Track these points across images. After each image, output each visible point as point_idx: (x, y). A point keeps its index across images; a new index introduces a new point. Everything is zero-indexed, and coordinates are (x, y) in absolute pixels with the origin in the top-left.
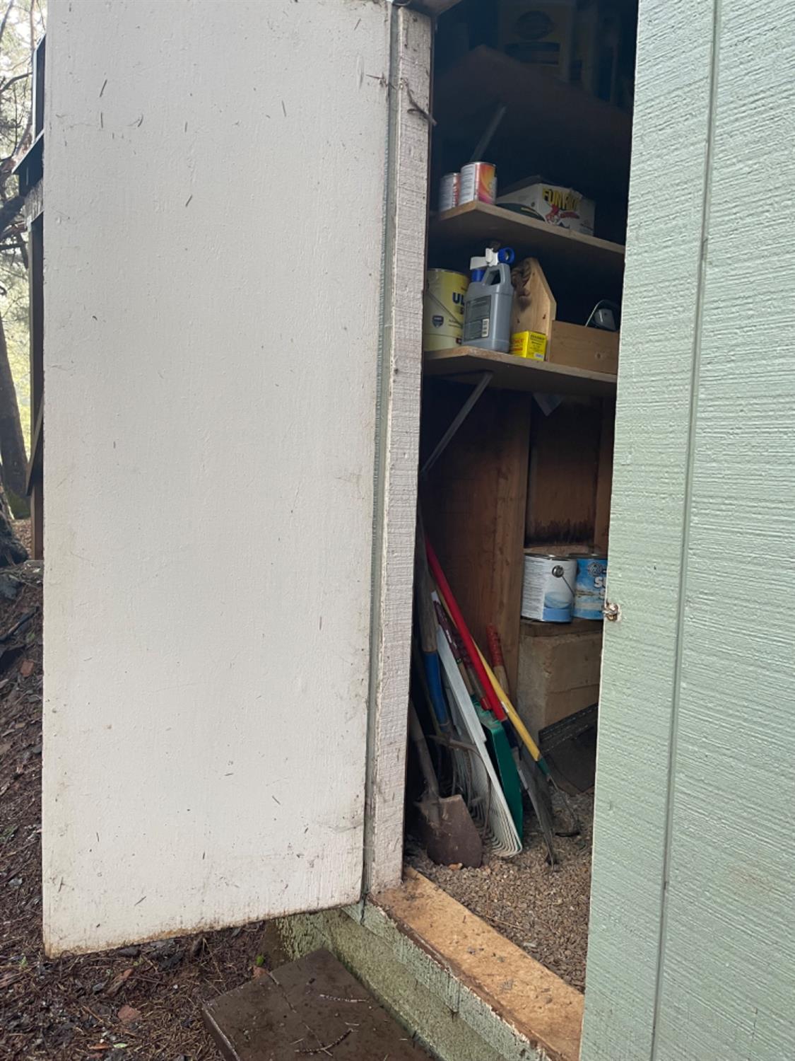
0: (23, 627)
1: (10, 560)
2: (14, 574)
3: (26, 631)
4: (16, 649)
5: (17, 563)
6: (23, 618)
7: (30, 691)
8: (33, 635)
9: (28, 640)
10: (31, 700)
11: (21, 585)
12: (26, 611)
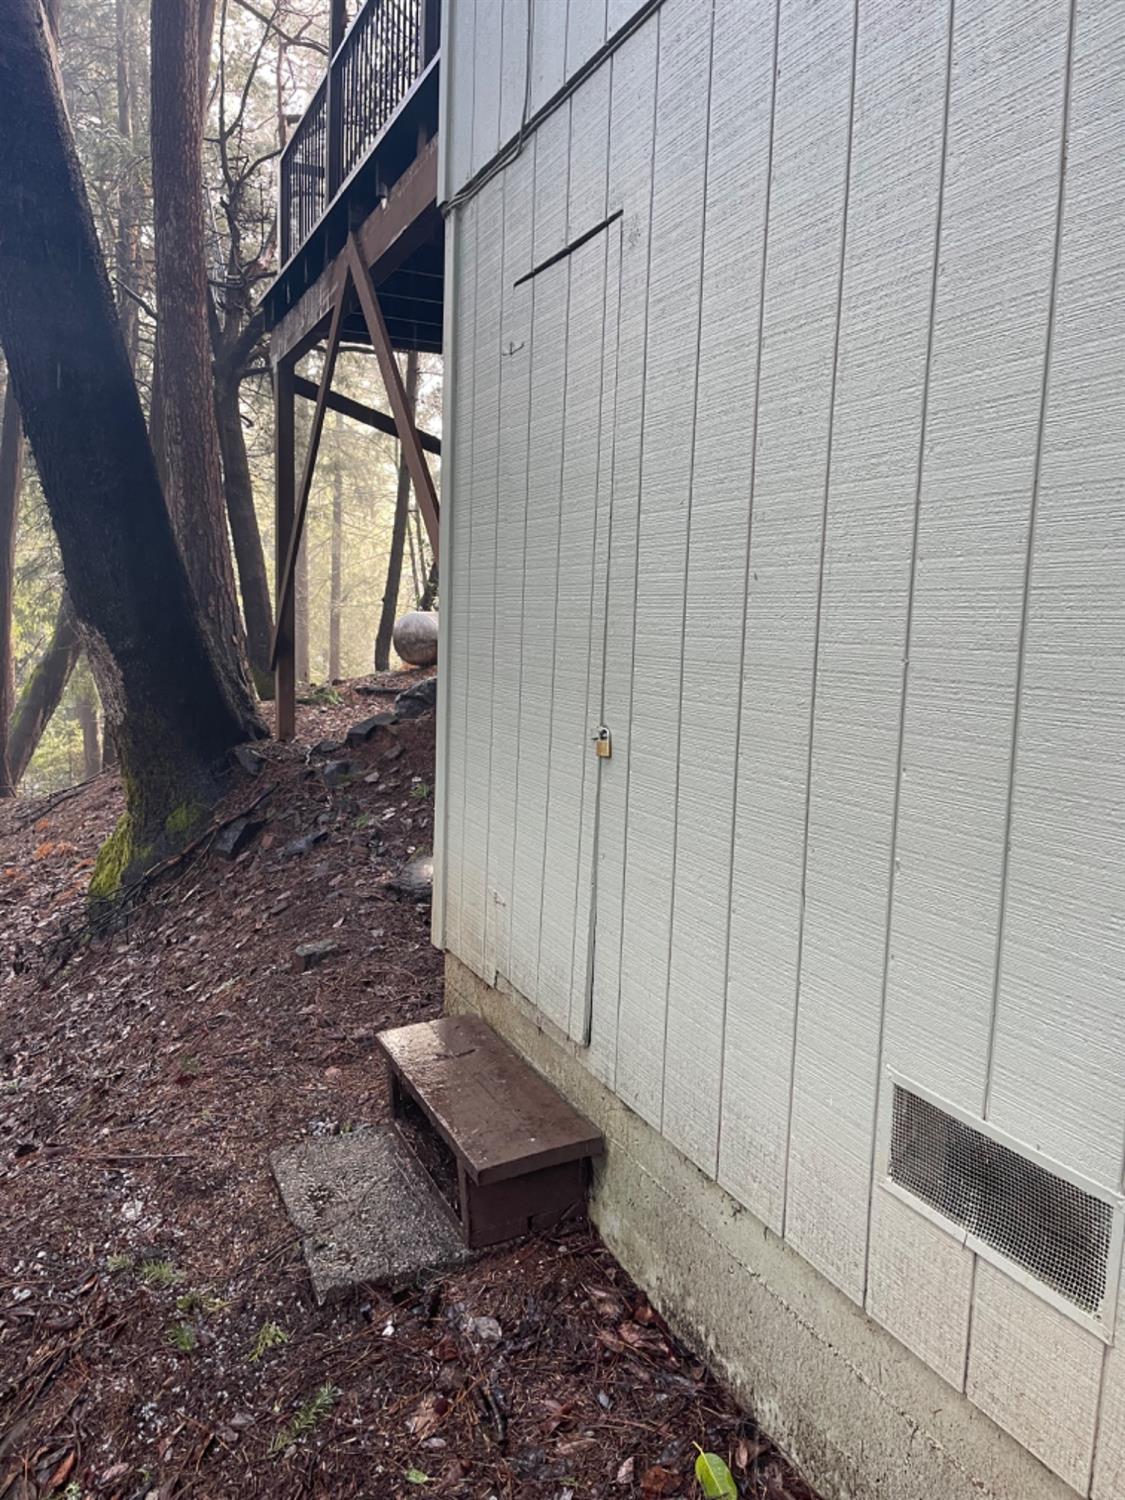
0: (266, 801)
1: (252, 735)
2: (256, 750)
3: (268, 805)
4: (258, 823)
5: (259, 739)
6: (265, 792)
7: (270, 863)
8: (274, 811)
9: (268, 816)
10: (271, 870)
11: (262, 760)
12: (267, 786)
